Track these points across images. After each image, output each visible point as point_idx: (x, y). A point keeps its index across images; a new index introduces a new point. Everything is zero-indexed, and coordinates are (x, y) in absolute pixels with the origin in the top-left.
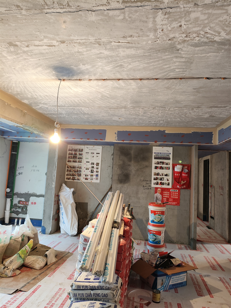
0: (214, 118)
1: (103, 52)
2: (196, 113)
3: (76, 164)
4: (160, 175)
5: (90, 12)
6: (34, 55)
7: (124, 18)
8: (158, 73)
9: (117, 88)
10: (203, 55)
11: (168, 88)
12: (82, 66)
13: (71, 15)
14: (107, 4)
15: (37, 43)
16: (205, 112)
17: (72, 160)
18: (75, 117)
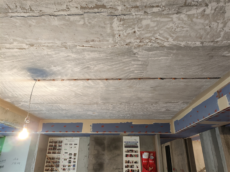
0: (169, 111)
1: (70, 55)
2: (155, 108)
3: (55, 156)
4: (131, 163)
5: (52, 17)
6: (7, 57)
7: (85, 23)
8: (120, 74)
9: (88, 87)
10: (156, 59)
11: (130, 87)
12: (53, 67)
13: (35, 19)
14: (67, 10)
15: (8, 46)
16: (162, 107)
17: (52, 151)
18: (55, 112)
